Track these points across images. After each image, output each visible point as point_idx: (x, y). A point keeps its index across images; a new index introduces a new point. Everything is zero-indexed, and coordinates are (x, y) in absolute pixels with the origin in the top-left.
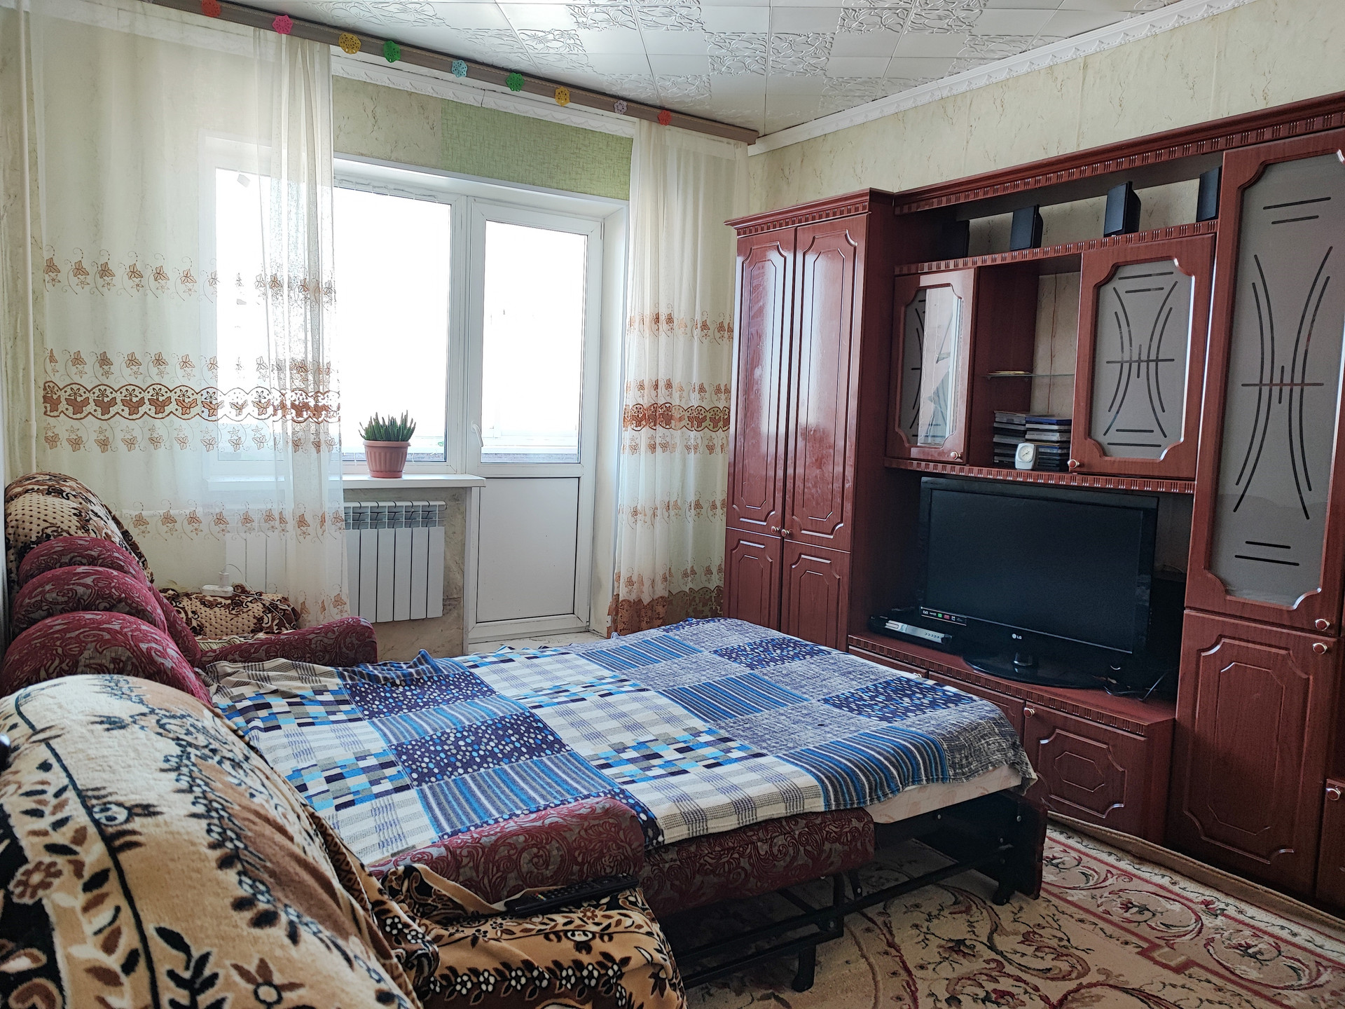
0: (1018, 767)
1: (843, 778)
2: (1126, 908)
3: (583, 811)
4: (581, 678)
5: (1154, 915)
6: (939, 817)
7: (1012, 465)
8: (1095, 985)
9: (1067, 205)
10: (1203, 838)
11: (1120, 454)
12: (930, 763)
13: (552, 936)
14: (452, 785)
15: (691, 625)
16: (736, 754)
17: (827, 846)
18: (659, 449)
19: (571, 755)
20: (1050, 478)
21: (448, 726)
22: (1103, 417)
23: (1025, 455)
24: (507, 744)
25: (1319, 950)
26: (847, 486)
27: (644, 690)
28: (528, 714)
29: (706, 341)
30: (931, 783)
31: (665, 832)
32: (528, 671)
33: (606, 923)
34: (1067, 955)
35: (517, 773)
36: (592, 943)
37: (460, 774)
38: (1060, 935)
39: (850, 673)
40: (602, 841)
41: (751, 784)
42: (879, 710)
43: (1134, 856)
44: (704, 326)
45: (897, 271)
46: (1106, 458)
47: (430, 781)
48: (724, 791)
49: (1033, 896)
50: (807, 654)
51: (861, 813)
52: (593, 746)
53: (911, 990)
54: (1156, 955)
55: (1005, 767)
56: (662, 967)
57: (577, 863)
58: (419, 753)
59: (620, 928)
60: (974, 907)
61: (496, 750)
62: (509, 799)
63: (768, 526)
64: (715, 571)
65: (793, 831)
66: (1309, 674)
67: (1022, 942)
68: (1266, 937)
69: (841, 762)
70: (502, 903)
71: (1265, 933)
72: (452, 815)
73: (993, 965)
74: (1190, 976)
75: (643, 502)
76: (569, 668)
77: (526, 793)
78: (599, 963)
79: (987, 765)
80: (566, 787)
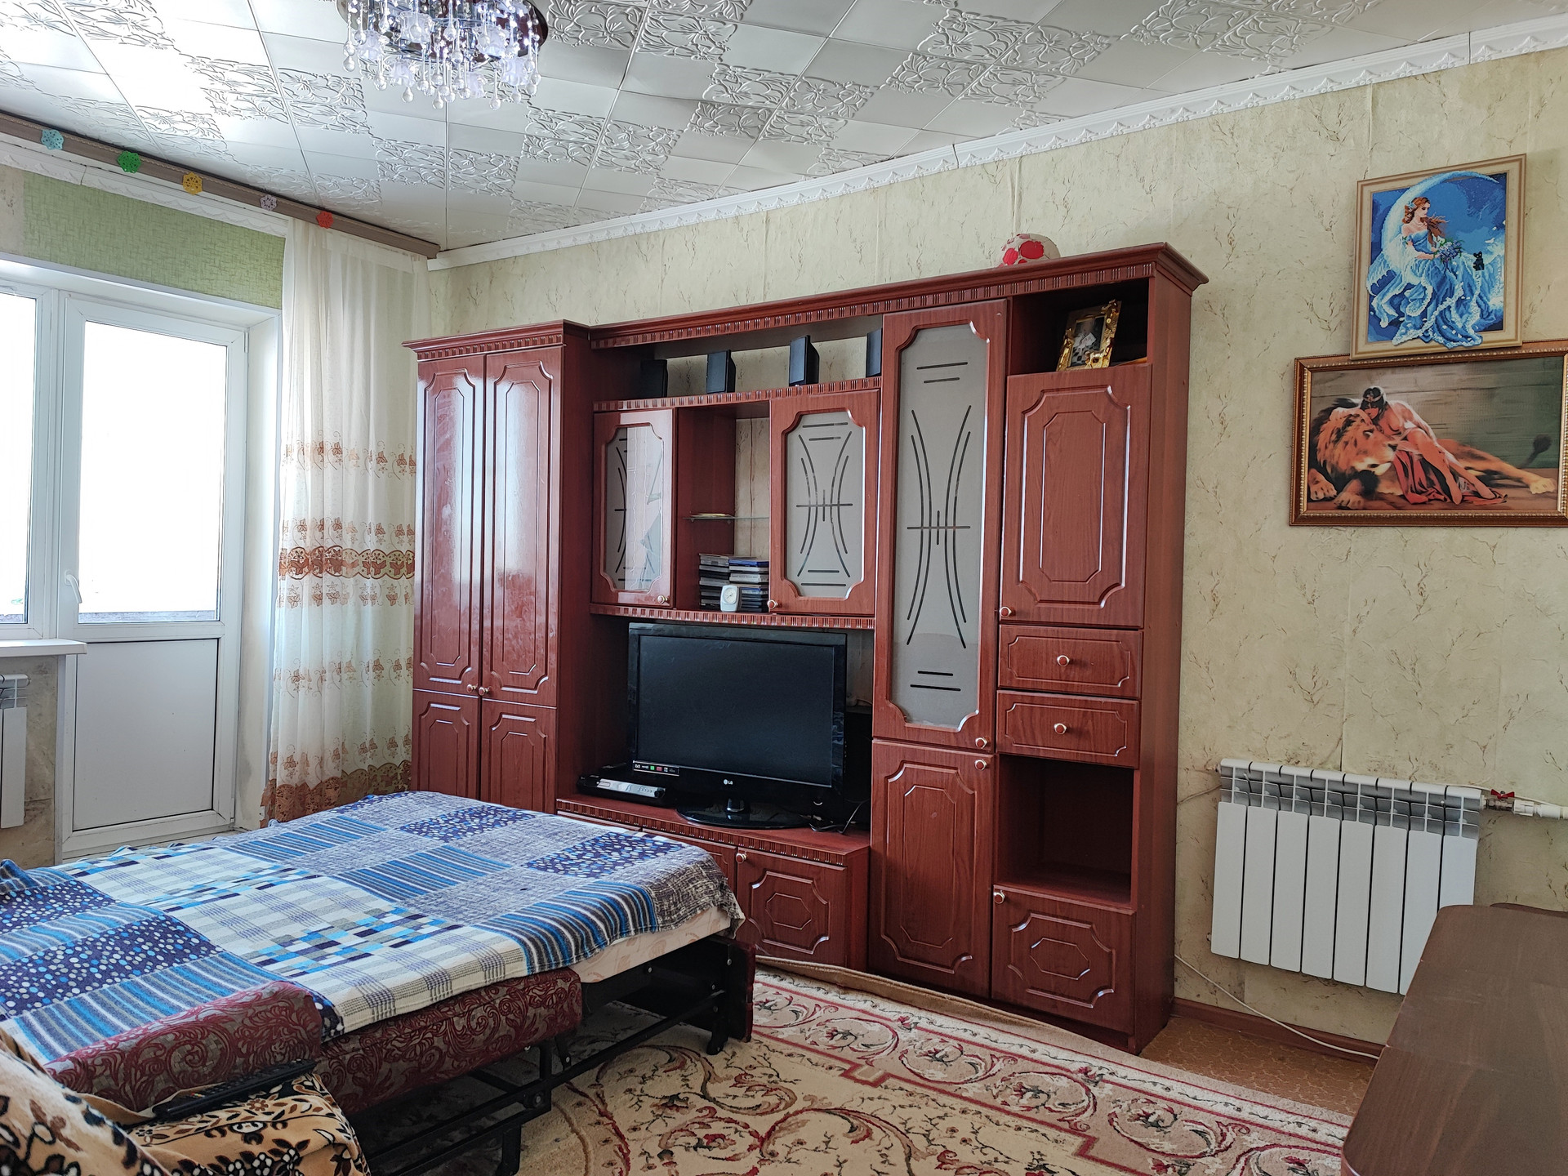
0: (726, 908)
1: (547, 937)
2: (832, 1036)
3: (246, 999)
4: (232, 873)
5: (856, 1038)
6: (650, 970)
7: (717, 608)
8: (801, 1112)
9: (758, 352)
10: (899, 959)
11: (811, 593)
12: (638, 912)
13: (214, 1132)
14: (66, 1007)
15: (371, 802)
16: (425, 930)
17: (531, 1012)
18: (326, 601)
19: (223, 956)
20: (753, 619)
21: (53, 944)
22: (796, 559)
23: (729, 597)
24: (137, 954)
25: (993, 1045)
26: (550, 635)
27: (314, 877)
28: (163, 918)
29: (383, 476)
30: (639, 934)
31: (345, 1019)
32: (158, 872)
33: (278, 1110)
34: (776, 1089)
35: (153, 984)
36: (263, 1132)
37: (75, 995)
38: (770, 1071)
39: (556, 834)
40: (271, 1028)
41: (444, 956)
42: (587, 867)
43: (840, 987)
44: (381, 458)
45: (596, 408)
46: (801, 598)
47: (34, 1007)
48: (413, 967)
49: (745, 1039)
50: (509, 819)
51: (566, 972)
52: (251, 944)
53: (624, 1154)
54: (856, 1074)
55: (714, 909)
56: (345, 1147)
57: (242, 1055)
58: (14, 978)
59: (296, 1113)
60: (688, 1061)
61: (123, 962)
62: (145, 1012)
63: (464, 685)
64: (400, 743)
65: (493, 1000)
66: (973, 790)
67: (735, 1085)
68: (951, 1041)
69: (545, 923)
70: (149, 1110)
71: (950, 1037)
72: (69, 1039)
73: (705, 1112)
74: (886, 1088)
75: (306, 664)
76: (213, 864)
77: (168, 1003)
78: (273, 1151)
79: (696, 909)
80: (218, 989)
